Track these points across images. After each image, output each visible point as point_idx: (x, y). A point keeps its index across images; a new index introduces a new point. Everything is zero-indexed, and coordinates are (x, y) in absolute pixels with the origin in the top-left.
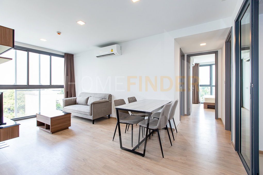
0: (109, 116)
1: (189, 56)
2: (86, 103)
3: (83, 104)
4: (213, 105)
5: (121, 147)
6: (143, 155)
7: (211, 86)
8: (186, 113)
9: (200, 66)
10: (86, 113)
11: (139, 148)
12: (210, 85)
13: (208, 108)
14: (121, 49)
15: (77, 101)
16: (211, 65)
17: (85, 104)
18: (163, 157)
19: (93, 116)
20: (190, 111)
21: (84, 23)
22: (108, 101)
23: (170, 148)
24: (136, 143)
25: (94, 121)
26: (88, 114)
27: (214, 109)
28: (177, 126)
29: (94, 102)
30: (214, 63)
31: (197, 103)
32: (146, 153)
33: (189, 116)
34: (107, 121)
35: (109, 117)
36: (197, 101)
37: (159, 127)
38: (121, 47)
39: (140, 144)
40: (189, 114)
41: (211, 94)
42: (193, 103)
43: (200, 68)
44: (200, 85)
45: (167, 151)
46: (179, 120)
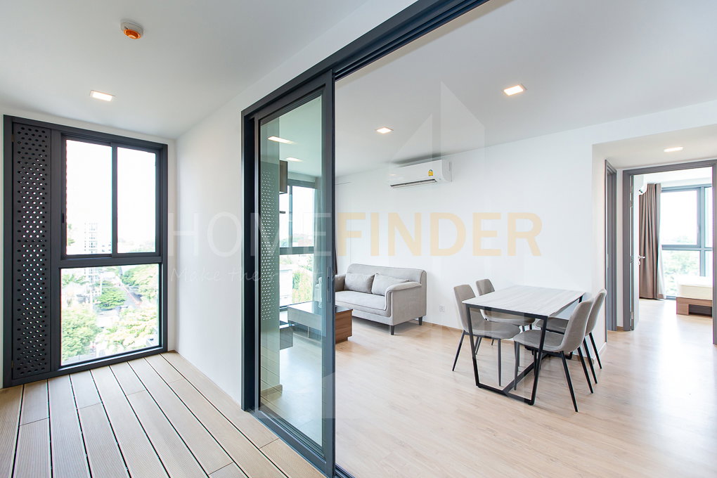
0: (421, 319)
1: (629, 175)
2: (369, 289)
3: (362, 290)
4: (708, 305)
5: (478, 384)
6: (531, 403)
7: (702, 249)
8: (620, 323)
9: (663, 191)
10: (377, 311)
11: (515, 389)
12: (699, 246)
13: (691, 313)
14: (450, 169)
15: (348, 282)
16: (700, 189)
17: (366, 290)
18: (577, 411)
19: (393, 317)
20: (633, 320)
21: (389, 131)
22: (420, 287)
23: (588, 396)
24: (509, 377)
25: (392, 329)
26: (381, 312)
27: (710, 316)
28: (601, 353)
29: (395, 288)
30: (710, 182)
31: (653, 299)
32: (536, 401)
33: (631, 333)
34: (417, 330)
35: (421, 322)
36: (651, 292)
37: (564, 347)
38: (450, 164)
39: (518, 379)
40: (628, 326)
41: (702, 272)
42: (640, 298)
43: (664, 198)
44: (663, 246)
45: (581, 401)
46: (604, 339)
